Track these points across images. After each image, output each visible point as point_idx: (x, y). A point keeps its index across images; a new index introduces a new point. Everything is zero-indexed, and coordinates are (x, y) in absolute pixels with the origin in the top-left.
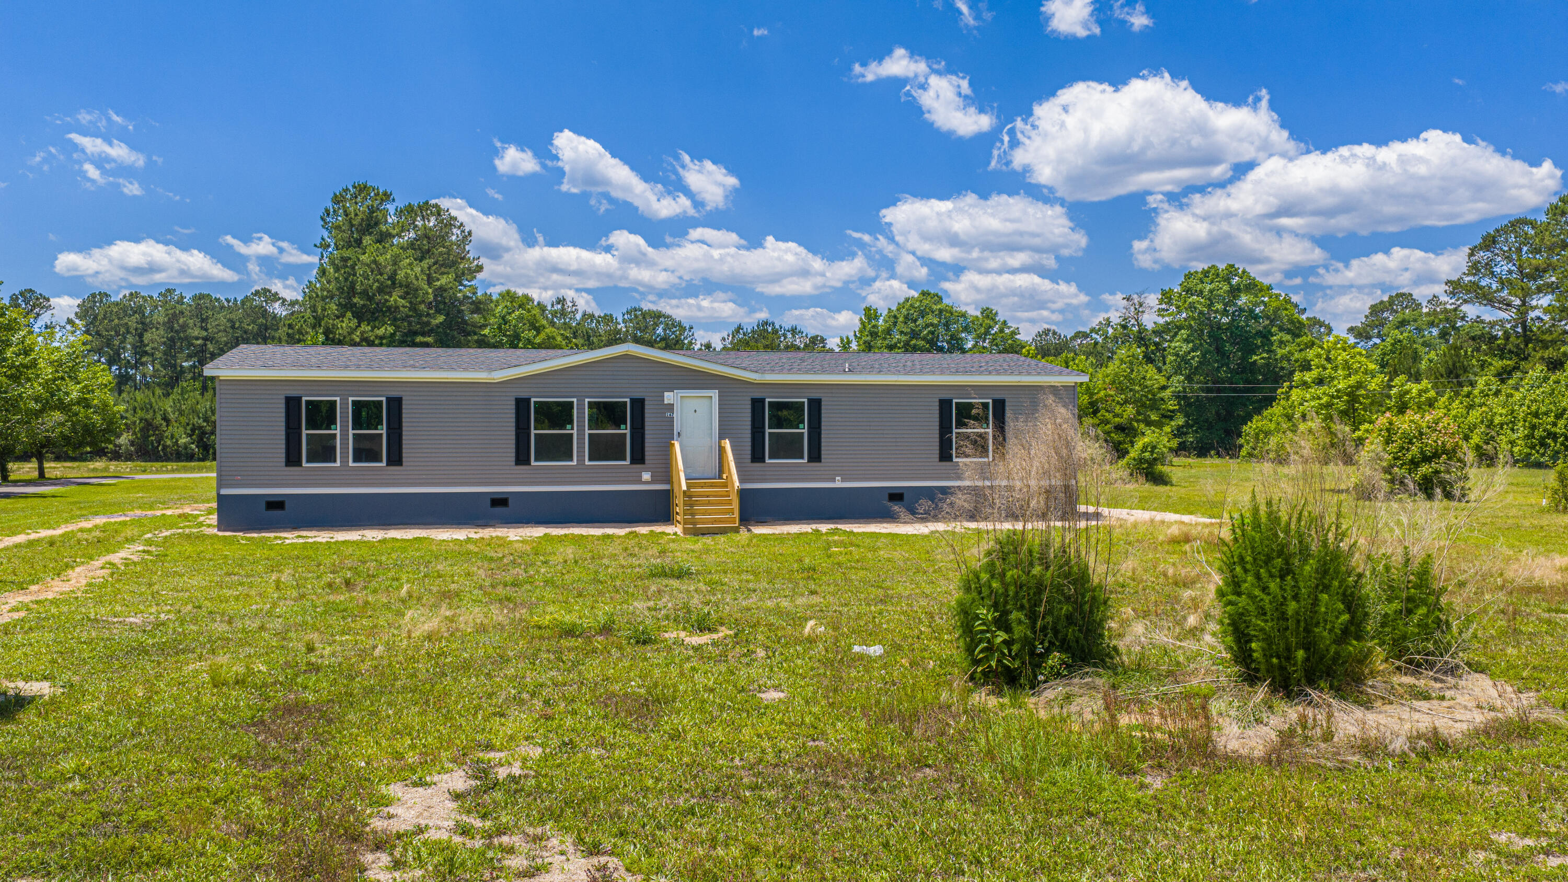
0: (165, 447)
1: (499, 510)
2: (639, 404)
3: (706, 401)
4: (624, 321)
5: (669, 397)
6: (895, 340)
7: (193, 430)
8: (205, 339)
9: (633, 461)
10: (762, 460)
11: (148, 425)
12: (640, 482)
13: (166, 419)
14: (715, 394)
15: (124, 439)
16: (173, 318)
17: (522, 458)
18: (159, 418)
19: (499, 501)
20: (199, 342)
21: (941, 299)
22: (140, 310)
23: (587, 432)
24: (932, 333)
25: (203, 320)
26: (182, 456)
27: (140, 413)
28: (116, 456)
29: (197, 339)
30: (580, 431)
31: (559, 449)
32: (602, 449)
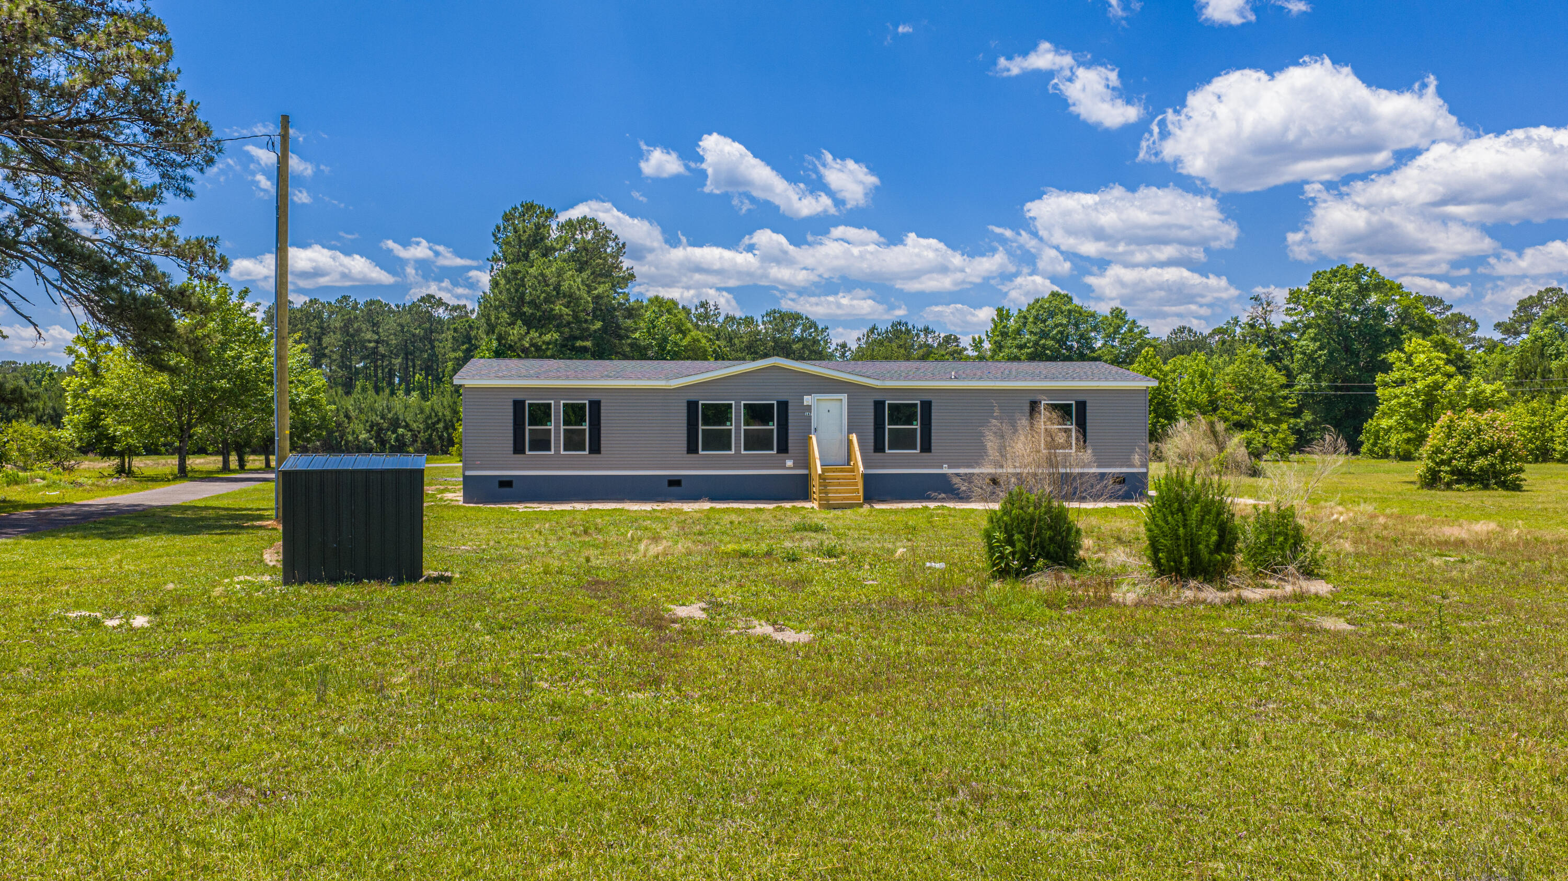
1: (674, 489)
2: (783, 406)
3: (838, 403)
4: (763, 322)
5: (807, 400)
6: (1024, 340)
8: (377, 342)
9: (779, 451)
10: (883, 450)
12: (784, 467)
13: (347, 416)
14: (844, 397)
16: (348, 323)
17: (692, 448)
18: (342, 415)
19: (675, 482)
20: (372, 345)
21: (1071, 299)
22: (318, 316)
23: (743, 427)
24: (1061, 333)
25: (374, 325)
29: (370, 342)
30: (737, 426)
31: (721, 441)
32: (755, 442)
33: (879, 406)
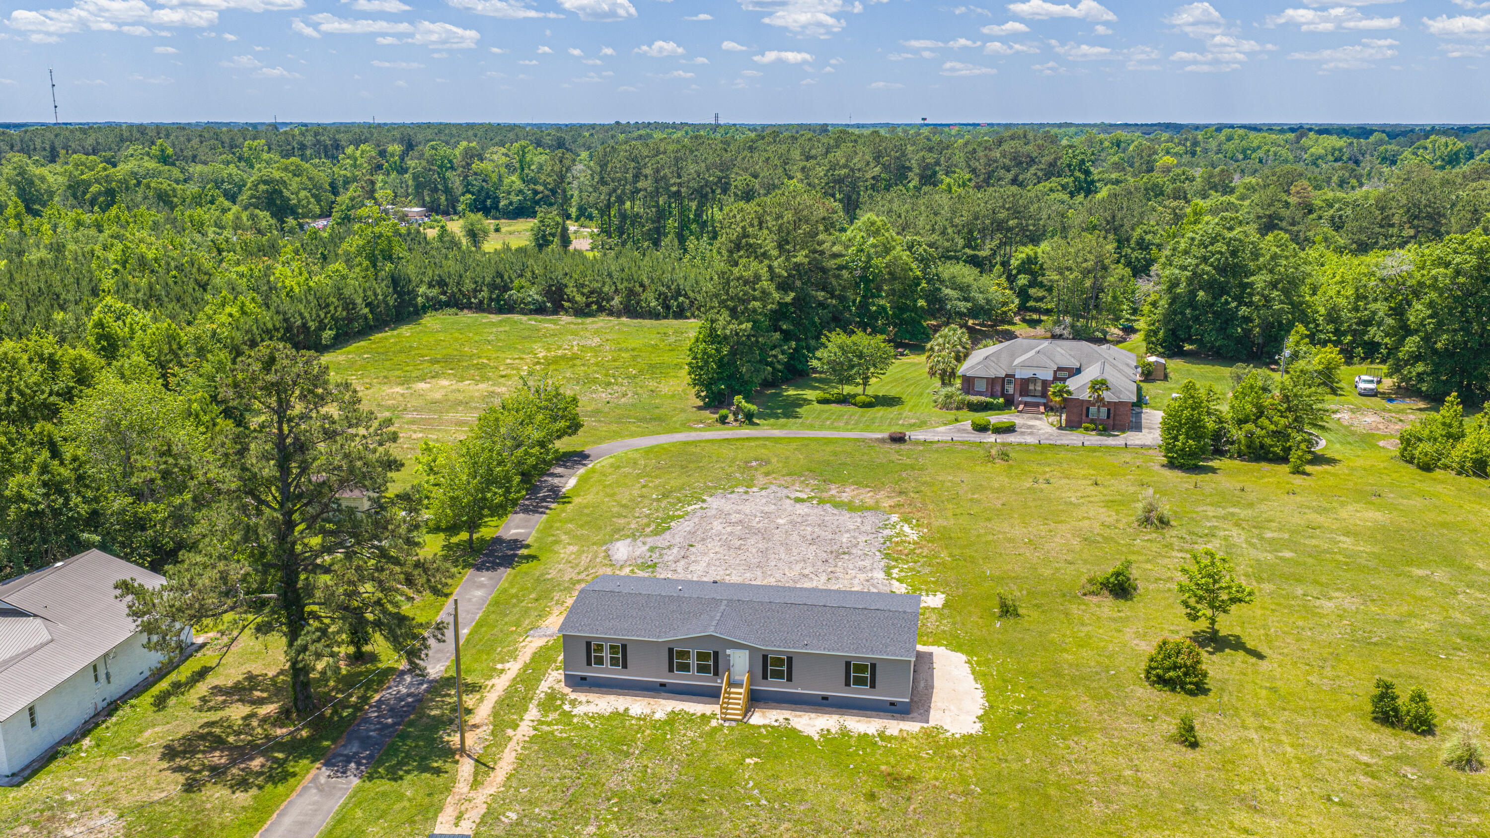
0: (641, 308)
1: (663, 688)
2: (716, 654)
3: (744, 655)
5: (728, 652)
7: (660, 295)
9: (714, 675)
10: (767, 679)
11: (631, 292)
12: (717, 682)
13: (642, 285)
14: (747, 652)
15: (616, 301)
17: (671, 670)
18: (637, 285)
19: (663, 685)
23: (696, 662)
26: (653, 315)
27: (625, 284)
28: (611, 313)
30: (693, 662)
31: (685, 667)
32: (702, 669)
33: (765, 657)
